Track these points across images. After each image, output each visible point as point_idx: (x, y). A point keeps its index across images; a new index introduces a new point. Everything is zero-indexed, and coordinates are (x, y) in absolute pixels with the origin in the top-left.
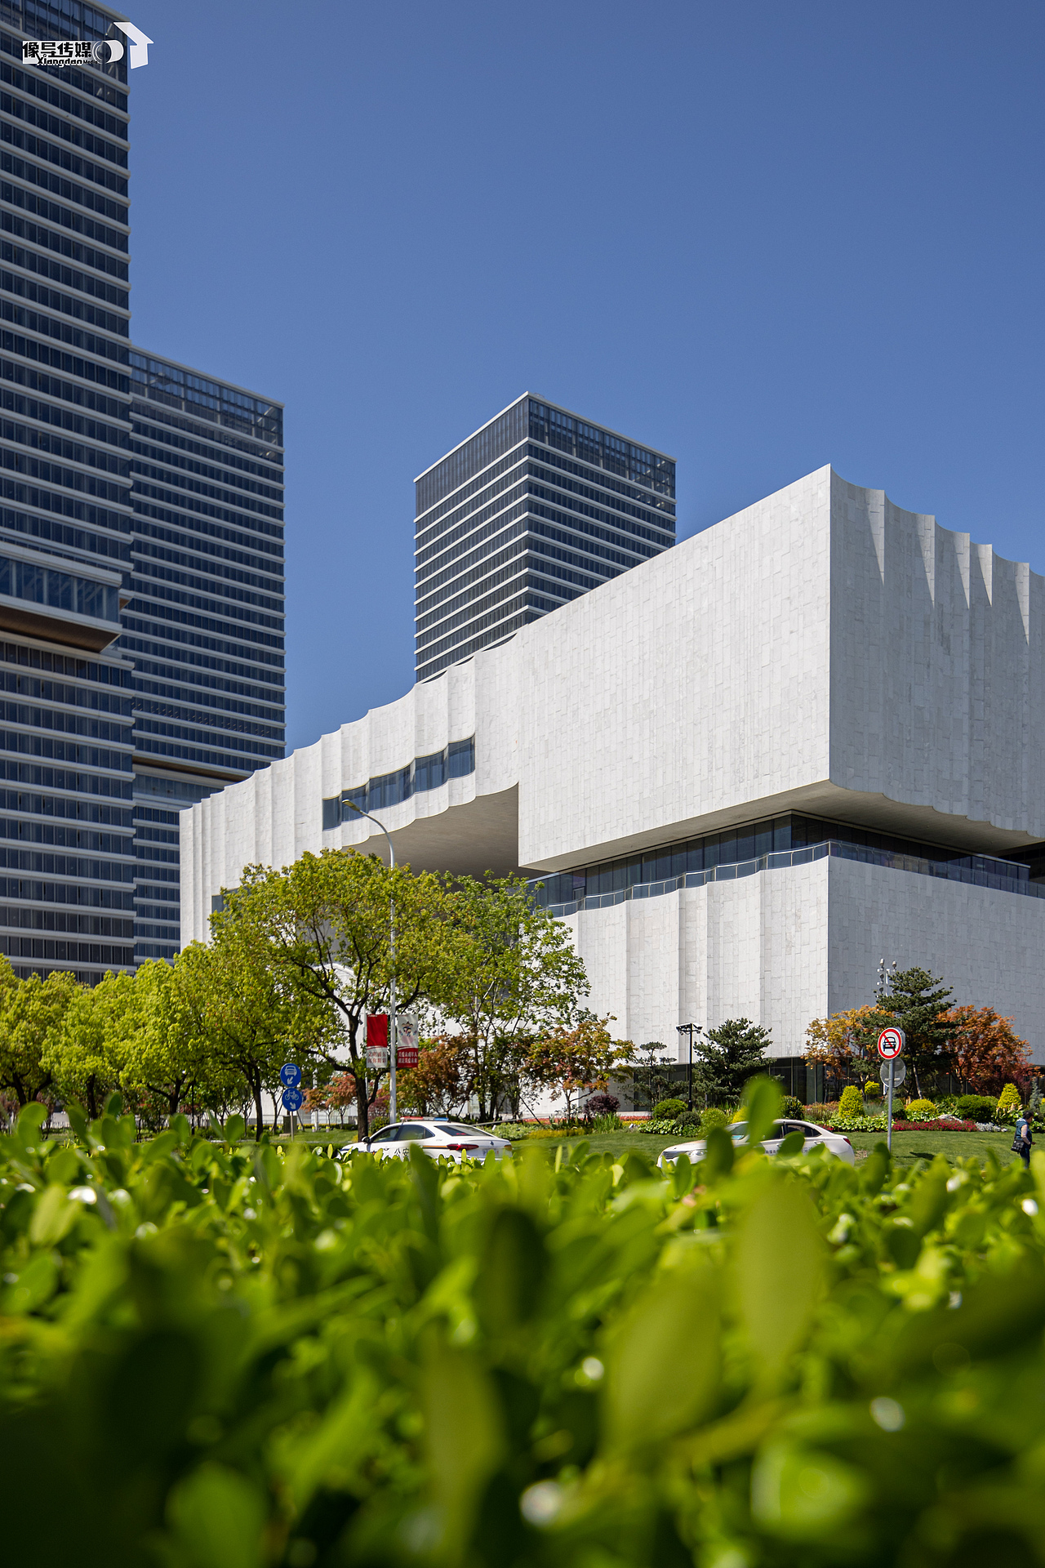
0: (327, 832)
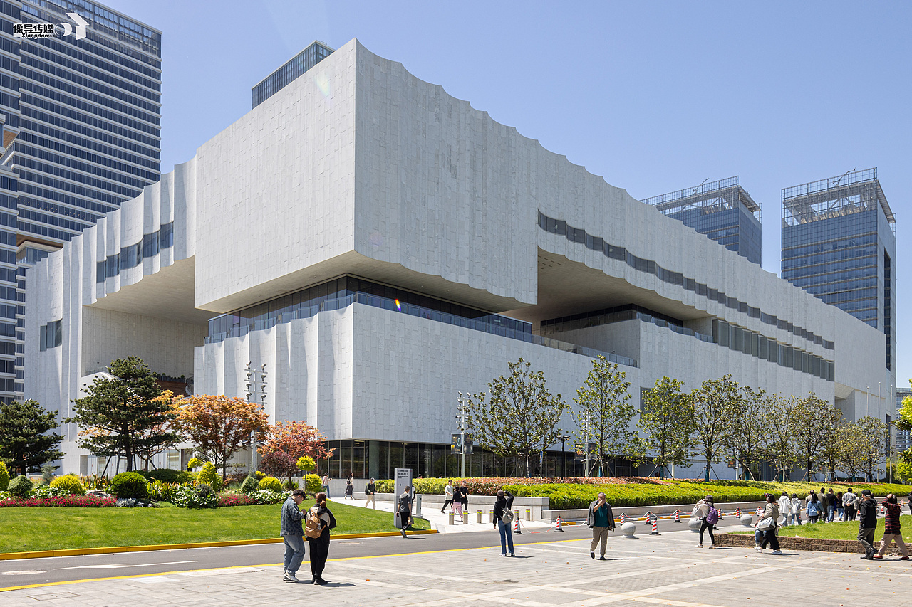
0: (99, 284)
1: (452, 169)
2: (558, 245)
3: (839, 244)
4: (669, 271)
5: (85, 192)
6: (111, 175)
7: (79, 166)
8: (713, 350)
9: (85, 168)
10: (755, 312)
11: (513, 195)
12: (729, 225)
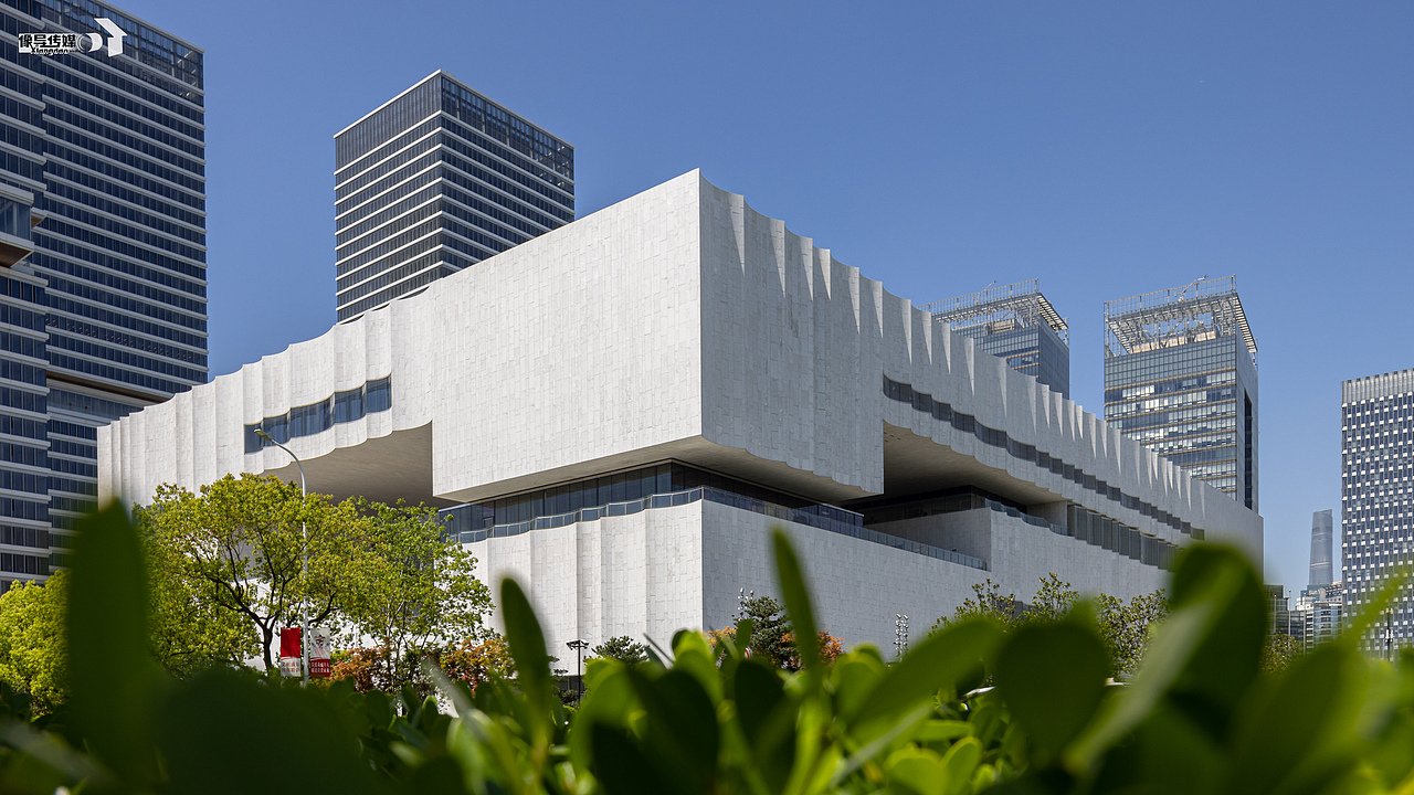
0: (248, 455)
1: (793, 325)
2: (905, 415)
3: (1185, 384)
4: (1020, 444)
5: (96, 295)
6: (134, 270)
7: (87, 255)
8: (1069, 546)
9: (96, 258)
10: (1115, 494)
11: (857, 355)
12: (1026, 350)
